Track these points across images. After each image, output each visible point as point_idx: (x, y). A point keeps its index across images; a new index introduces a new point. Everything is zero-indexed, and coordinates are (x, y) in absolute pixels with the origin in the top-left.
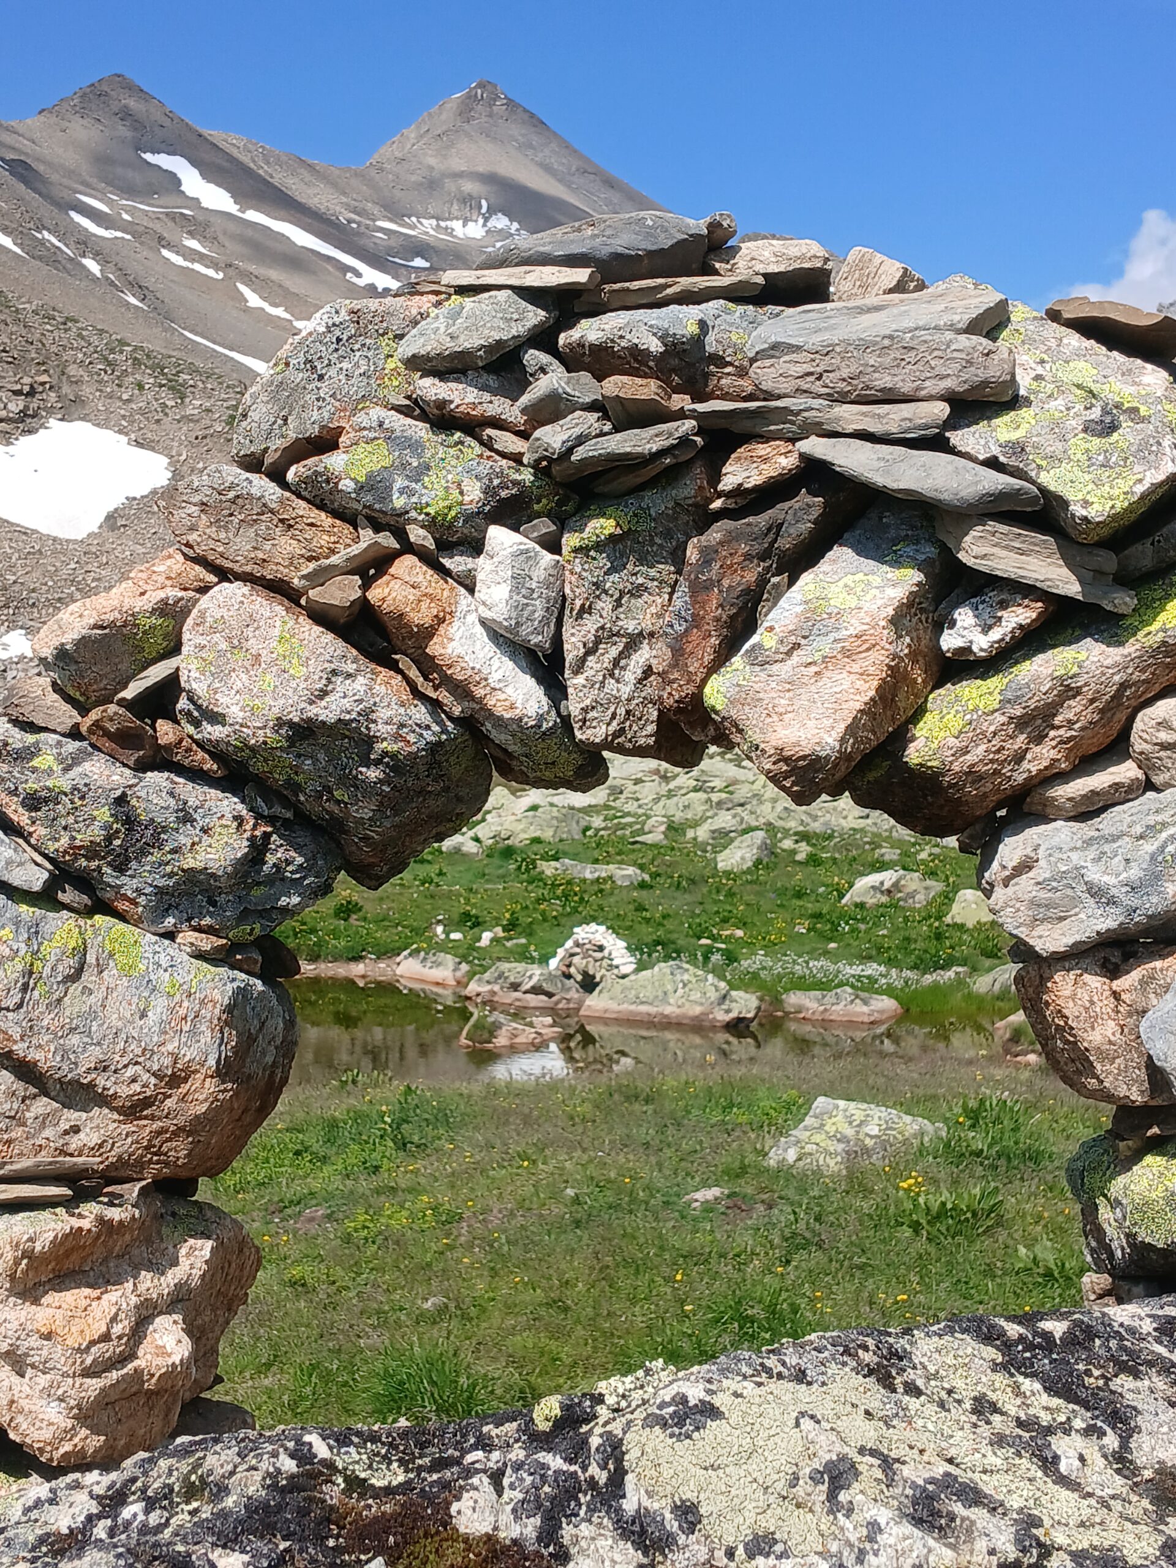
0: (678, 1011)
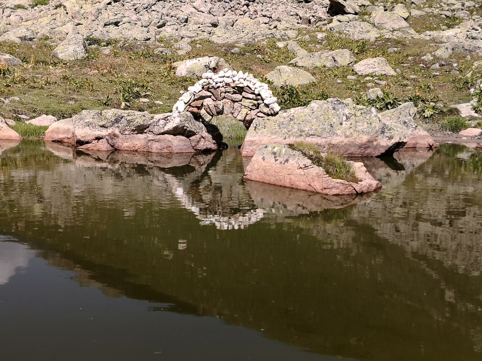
0: (346, 140)
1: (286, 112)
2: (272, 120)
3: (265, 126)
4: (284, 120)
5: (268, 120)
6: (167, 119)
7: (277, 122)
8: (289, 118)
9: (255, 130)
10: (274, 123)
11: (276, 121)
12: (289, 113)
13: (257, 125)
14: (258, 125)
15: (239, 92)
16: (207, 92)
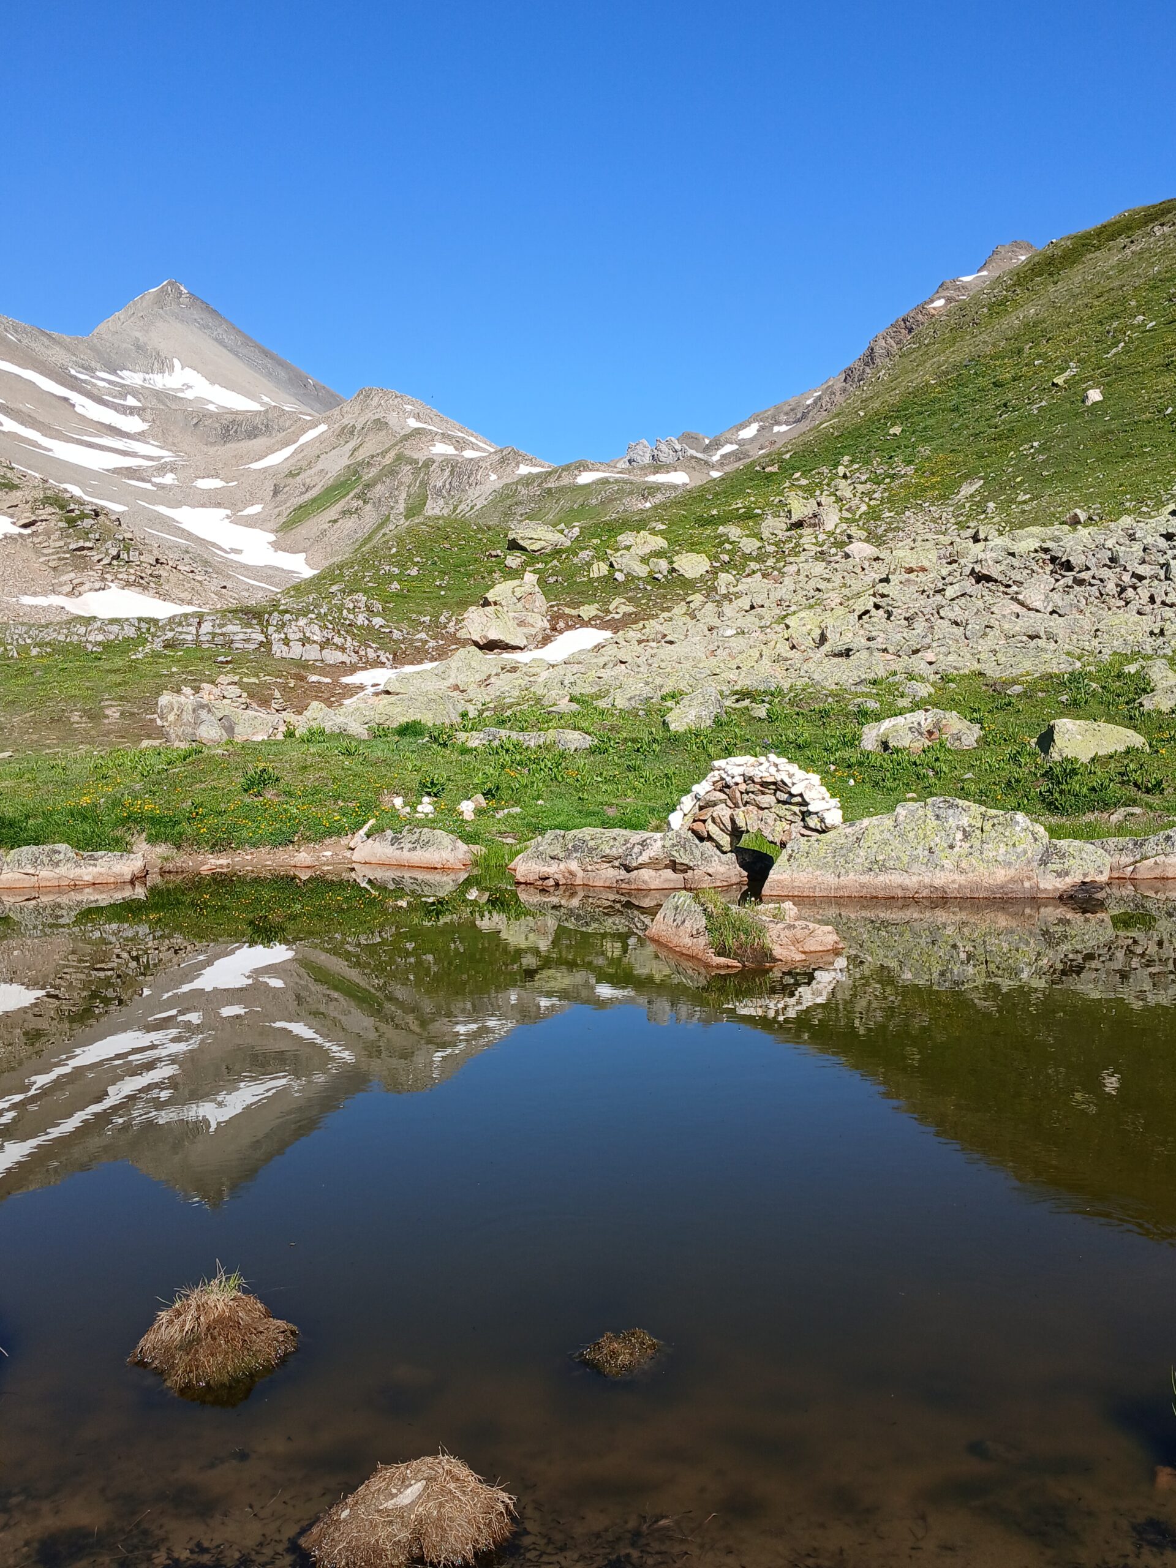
0: (961, 879)
1: (853, 826)
2: (824, 841)
4: (846, 841)
5: (816, 841)
7: (832, 844)
8: (855, 837)
9: (787, 861)
10: (826, 847)
12: (858, 827)
13: (794, 850)
14: (797, 851)
15: (769, 792)
16: (718, 794)
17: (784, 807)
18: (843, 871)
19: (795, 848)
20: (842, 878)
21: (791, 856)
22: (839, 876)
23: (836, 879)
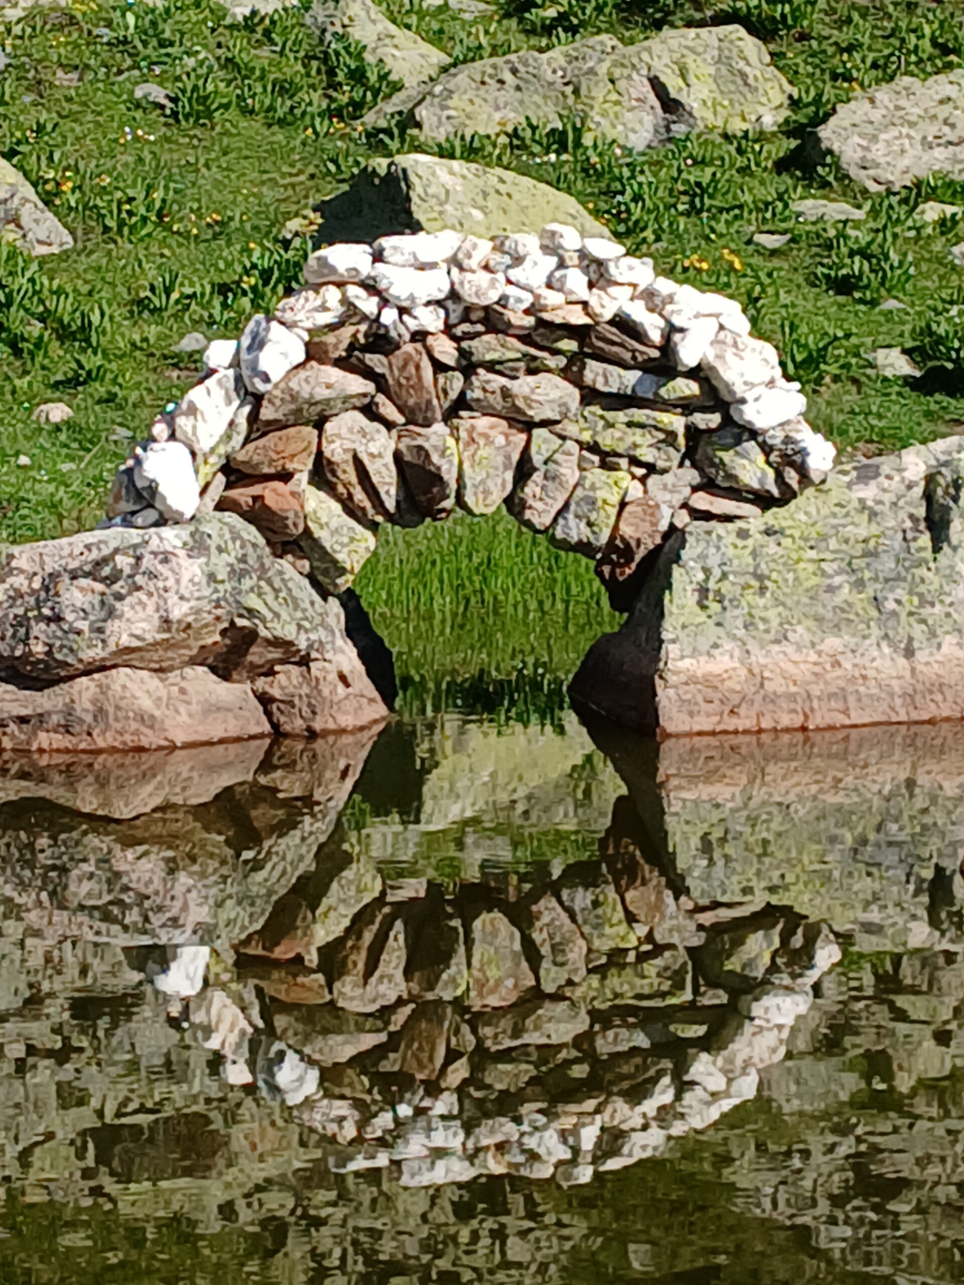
1: (877, 475)
2: (797, 534)
3: (760, 578)
4: (874, 529)
5: (769, 532)
6: (106, 571)
7: (833, 544)
8: (903, 515)
9: (704, 607)
10: (812, 554)
11: (824, 538)
12: (897, 478)
13: (707, 571)
14: (717, 573)
15: (553, 362)
16: (334, 374)
17: (621, 417)
18: (918, 631)
19: (713, 561)
20: (921, 656)
21: (703, 591)
22: (909, 653)
23: (902, 661)
